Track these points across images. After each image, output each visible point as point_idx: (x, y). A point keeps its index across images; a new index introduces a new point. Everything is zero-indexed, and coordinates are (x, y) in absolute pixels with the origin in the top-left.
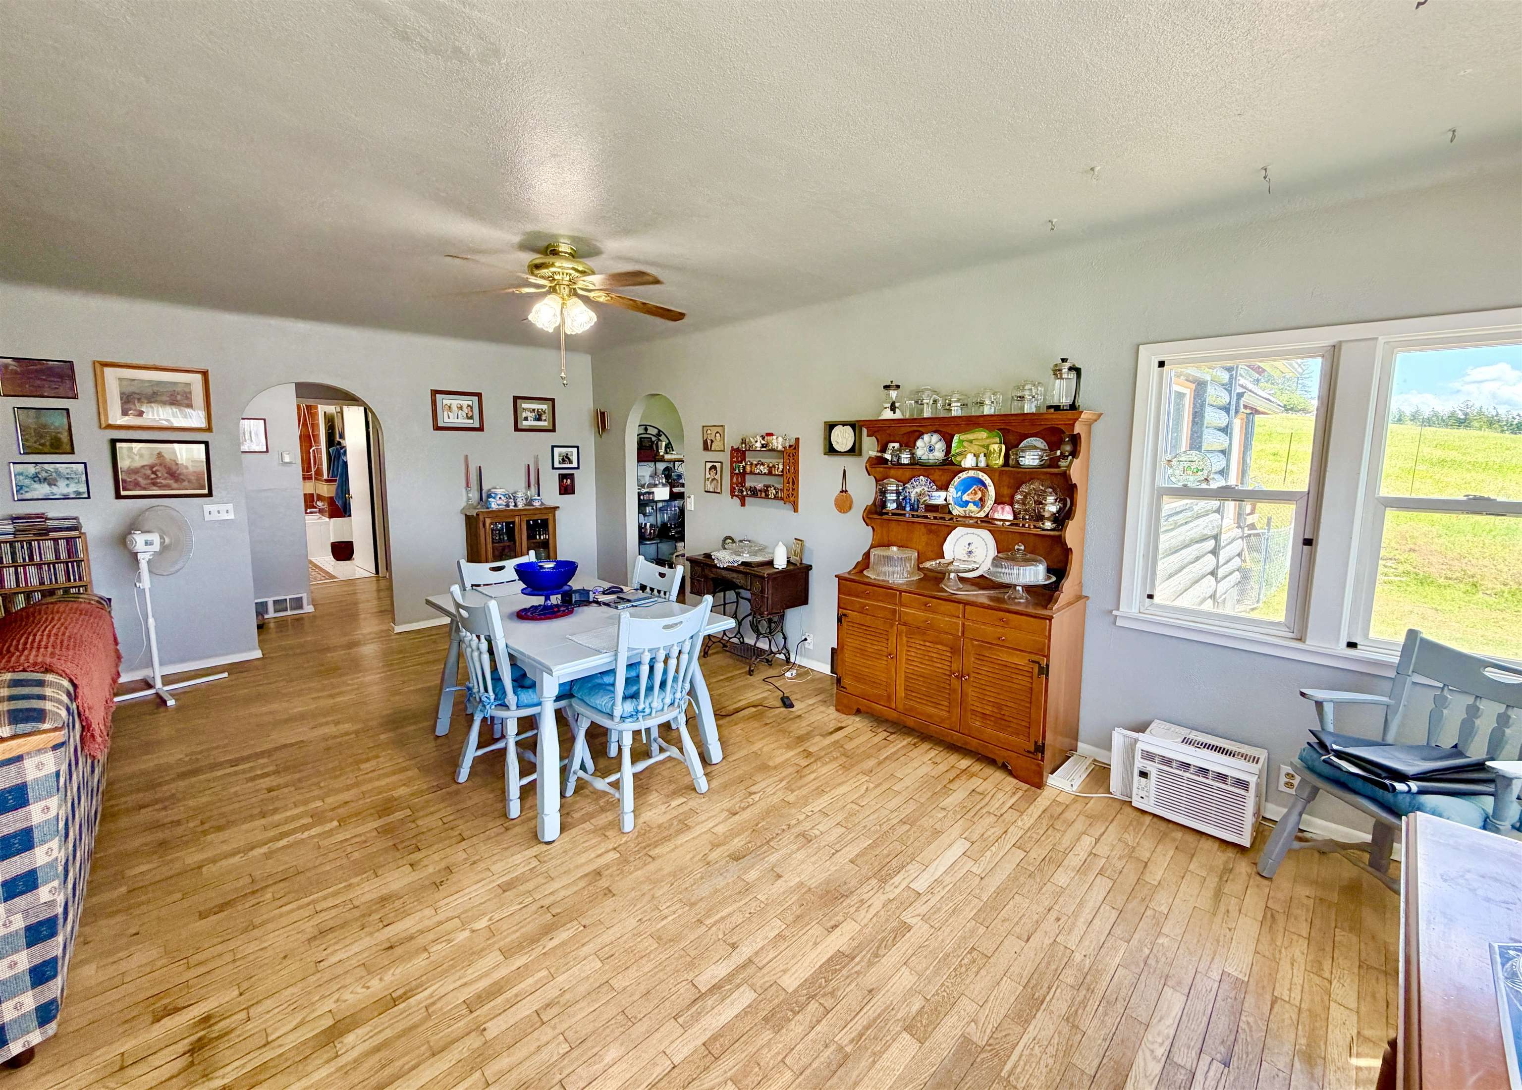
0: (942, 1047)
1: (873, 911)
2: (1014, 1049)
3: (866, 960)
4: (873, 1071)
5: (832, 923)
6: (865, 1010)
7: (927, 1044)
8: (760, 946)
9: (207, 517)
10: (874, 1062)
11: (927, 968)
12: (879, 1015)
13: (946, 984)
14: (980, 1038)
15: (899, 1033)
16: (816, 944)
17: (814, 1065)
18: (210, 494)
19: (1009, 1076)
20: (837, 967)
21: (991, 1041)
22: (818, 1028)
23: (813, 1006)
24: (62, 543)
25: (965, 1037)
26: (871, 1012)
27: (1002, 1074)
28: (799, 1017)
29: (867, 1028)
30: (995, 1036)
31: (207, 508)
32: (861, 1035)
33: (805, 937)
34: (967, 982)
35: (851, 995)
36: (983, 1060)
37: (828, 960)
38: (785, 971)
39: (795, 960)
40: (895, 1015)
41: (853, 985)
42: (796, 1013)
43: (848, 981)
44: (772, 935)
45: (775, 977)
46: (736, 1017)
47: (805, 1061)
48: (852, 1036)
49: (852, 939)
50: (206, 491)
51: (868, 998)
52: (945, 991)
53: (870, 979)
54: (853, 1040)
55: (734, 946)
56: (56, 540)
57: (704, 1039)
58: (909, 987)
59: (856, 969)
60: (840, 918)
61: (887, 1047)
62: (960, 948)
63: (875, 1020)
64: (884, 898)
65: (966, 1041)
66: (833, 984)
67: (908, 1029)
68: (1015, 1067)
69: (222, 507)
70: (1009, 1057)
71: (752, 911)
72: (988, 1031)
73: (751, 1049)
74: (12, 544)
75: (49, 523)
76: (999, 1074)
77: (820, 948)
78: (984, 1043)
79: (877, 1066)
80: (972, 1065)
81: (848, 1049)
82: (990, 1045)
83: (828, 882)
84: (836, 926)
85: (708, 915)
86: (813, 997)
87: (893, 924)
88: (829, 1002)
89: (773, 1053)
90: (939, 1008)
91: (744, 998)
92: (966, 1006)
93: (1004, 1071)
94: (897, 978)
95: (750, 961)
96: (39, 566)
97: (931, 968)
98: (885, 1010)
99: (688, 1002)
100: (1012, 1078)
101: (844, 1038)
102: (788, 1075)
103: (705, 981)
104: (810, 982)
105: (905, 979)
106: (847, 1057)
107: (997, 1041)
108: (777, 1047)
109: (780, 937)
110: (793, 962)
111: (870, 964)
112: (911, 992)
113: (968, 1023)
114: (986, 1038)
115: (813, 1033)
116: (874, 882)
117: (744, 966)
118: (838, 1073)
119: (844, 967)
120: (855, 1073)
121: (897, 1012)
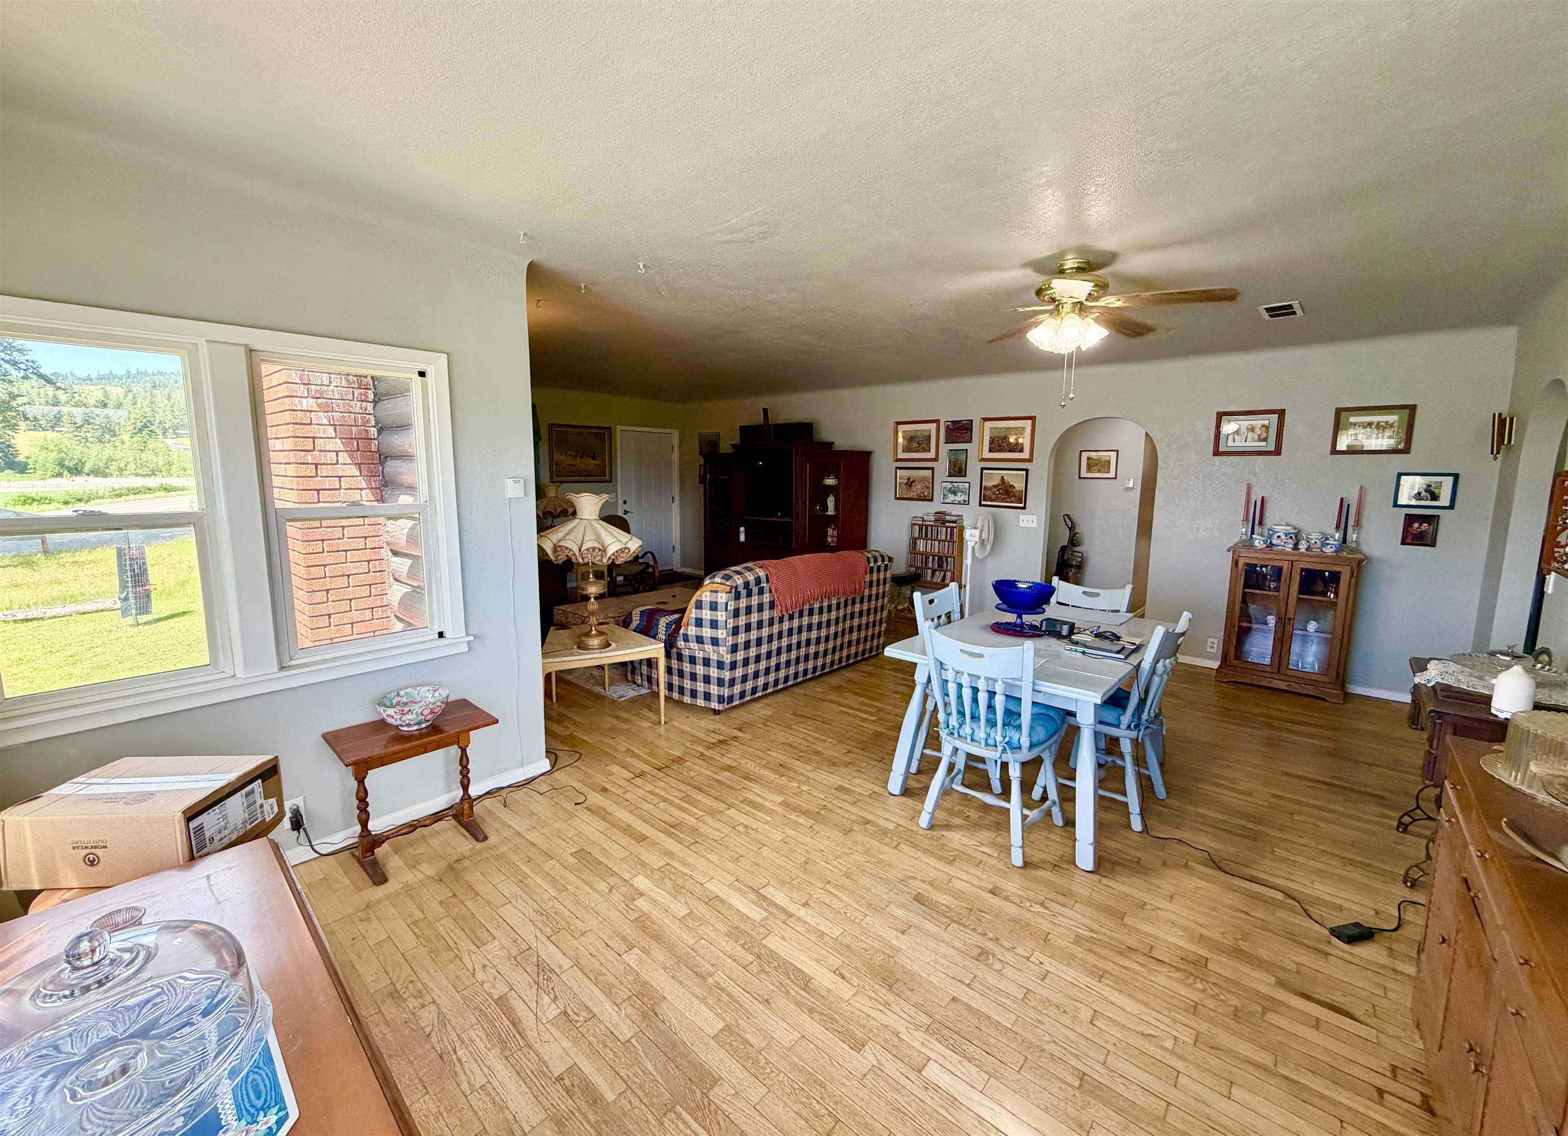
0: (709, 1056)
1: (874, 1013)
2: (703, 1128)
3: (803, 1000)
4: (690, 996)
5: (847, 975)
6: (747, 995)
7: (712, 1042)
8: (808, 920)
9: (1021, 524)
10: (698, 997)
11: (800, 1058)
12: (741, 1006)
13: (782, 1075)
14: (716, 1095)
15: (724, 1020)
16: (817, 960)
17: (698, 957)
18: (1024, 508)
19: (676, 1113)
20: (792, 976)
21: (713, 1107)
22: (729, 960)
23: (750, 958)
24: (949, 529)
25: (719, 1080)
26: (745, 999)
27: (678, 1107)
28: (739, 948)
29: (729, 995)
30: (719, 1112)
31: (1022, 517)
32: (722, 990)
33: (824, 952)
34: (785, 1099)
35: (766, 986)
36: (694, 1092)
37: (800, 970)
38: (783, 938)
39: (797, 946)
40: (742, 1019)
41: (773, 988)
42: (743, 946)
43: (777, 984)
44: (823, 929)
45: (777, 932)
46: (739, 911)
47: (702, 952)
48: (722, 983)
49: (829, 991)
50: (1022, 505)
51: (760, 999)
52: (772, 1071)
53: (781, 1002)
54: (719, 984)
55: (806, 904)
56: (947, 527)
57: (721, 895)
58: (775, 1036)
59: (791, 991)
60: (855, 981)
61: (711, 1008)
62: (836, 1103)
63: (737, 1002)
64: (900, 1027)
65: (716, 1080)
66: (773, 972)
67: (728, 1028)
68: (685, 1123)
69: (1030, 518)
70: (696, 1120)
71: (848, 915)
72: (725, 1107)
73: (712, 921)
74: (932, 526)
75: (947, 517)
76: (678, 1103)
77: (813, 963)
78: (711, 1097)
79: (694, 999)
80: (690, 1080)
81: (710, 980)
82: (709, 1104)
83: (906, 971)
84: (843, 978)
85: (835, 886)
86: (759, 957)
87: (858, 1032)
88: (754, 968)
89: (709, 932)
90: (751, 1061)
91: (757, 914)
92: (755, 1093)
93: (681, 1109)
94: (784, 1026)
95: (791, 915)
96: (939, 541)
97: (801, 1063)
98: (746, 1010)
99: (751, 884)
100: (673, 1115)
101: (720, 977)
102: (692, 942)
103: (769, 892)
104: (773, 954)
105: (785, 1035)
106: (703, 978)
107: (713, 1112)
108: (713, 935)
109: (822, 935)
110: (794, 943)
111: (799, 1004)
112: (770, 1040)
113: (734, 1088)
114: (716, 1101)
115: (723, 956)
116: (928, 1021)
117: (785, 911)
118: (690, 972)
119: (792, 981)
120: (689, 983)
121: (745, 1021)
